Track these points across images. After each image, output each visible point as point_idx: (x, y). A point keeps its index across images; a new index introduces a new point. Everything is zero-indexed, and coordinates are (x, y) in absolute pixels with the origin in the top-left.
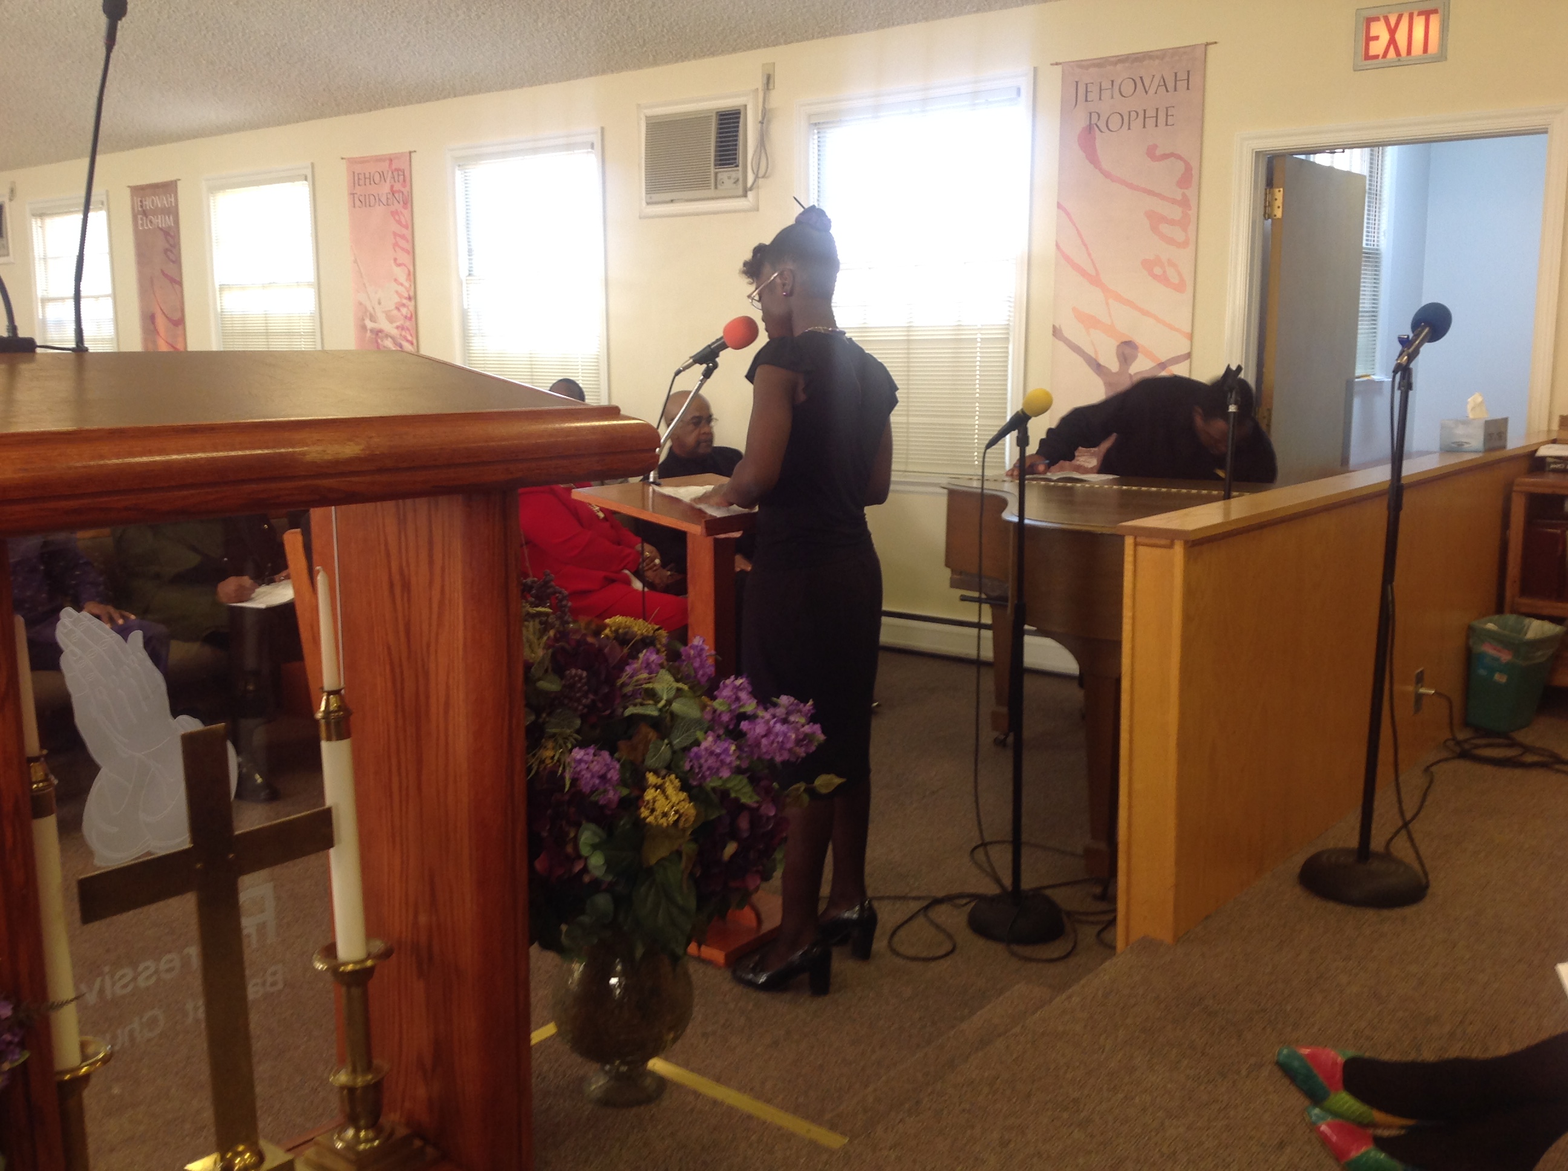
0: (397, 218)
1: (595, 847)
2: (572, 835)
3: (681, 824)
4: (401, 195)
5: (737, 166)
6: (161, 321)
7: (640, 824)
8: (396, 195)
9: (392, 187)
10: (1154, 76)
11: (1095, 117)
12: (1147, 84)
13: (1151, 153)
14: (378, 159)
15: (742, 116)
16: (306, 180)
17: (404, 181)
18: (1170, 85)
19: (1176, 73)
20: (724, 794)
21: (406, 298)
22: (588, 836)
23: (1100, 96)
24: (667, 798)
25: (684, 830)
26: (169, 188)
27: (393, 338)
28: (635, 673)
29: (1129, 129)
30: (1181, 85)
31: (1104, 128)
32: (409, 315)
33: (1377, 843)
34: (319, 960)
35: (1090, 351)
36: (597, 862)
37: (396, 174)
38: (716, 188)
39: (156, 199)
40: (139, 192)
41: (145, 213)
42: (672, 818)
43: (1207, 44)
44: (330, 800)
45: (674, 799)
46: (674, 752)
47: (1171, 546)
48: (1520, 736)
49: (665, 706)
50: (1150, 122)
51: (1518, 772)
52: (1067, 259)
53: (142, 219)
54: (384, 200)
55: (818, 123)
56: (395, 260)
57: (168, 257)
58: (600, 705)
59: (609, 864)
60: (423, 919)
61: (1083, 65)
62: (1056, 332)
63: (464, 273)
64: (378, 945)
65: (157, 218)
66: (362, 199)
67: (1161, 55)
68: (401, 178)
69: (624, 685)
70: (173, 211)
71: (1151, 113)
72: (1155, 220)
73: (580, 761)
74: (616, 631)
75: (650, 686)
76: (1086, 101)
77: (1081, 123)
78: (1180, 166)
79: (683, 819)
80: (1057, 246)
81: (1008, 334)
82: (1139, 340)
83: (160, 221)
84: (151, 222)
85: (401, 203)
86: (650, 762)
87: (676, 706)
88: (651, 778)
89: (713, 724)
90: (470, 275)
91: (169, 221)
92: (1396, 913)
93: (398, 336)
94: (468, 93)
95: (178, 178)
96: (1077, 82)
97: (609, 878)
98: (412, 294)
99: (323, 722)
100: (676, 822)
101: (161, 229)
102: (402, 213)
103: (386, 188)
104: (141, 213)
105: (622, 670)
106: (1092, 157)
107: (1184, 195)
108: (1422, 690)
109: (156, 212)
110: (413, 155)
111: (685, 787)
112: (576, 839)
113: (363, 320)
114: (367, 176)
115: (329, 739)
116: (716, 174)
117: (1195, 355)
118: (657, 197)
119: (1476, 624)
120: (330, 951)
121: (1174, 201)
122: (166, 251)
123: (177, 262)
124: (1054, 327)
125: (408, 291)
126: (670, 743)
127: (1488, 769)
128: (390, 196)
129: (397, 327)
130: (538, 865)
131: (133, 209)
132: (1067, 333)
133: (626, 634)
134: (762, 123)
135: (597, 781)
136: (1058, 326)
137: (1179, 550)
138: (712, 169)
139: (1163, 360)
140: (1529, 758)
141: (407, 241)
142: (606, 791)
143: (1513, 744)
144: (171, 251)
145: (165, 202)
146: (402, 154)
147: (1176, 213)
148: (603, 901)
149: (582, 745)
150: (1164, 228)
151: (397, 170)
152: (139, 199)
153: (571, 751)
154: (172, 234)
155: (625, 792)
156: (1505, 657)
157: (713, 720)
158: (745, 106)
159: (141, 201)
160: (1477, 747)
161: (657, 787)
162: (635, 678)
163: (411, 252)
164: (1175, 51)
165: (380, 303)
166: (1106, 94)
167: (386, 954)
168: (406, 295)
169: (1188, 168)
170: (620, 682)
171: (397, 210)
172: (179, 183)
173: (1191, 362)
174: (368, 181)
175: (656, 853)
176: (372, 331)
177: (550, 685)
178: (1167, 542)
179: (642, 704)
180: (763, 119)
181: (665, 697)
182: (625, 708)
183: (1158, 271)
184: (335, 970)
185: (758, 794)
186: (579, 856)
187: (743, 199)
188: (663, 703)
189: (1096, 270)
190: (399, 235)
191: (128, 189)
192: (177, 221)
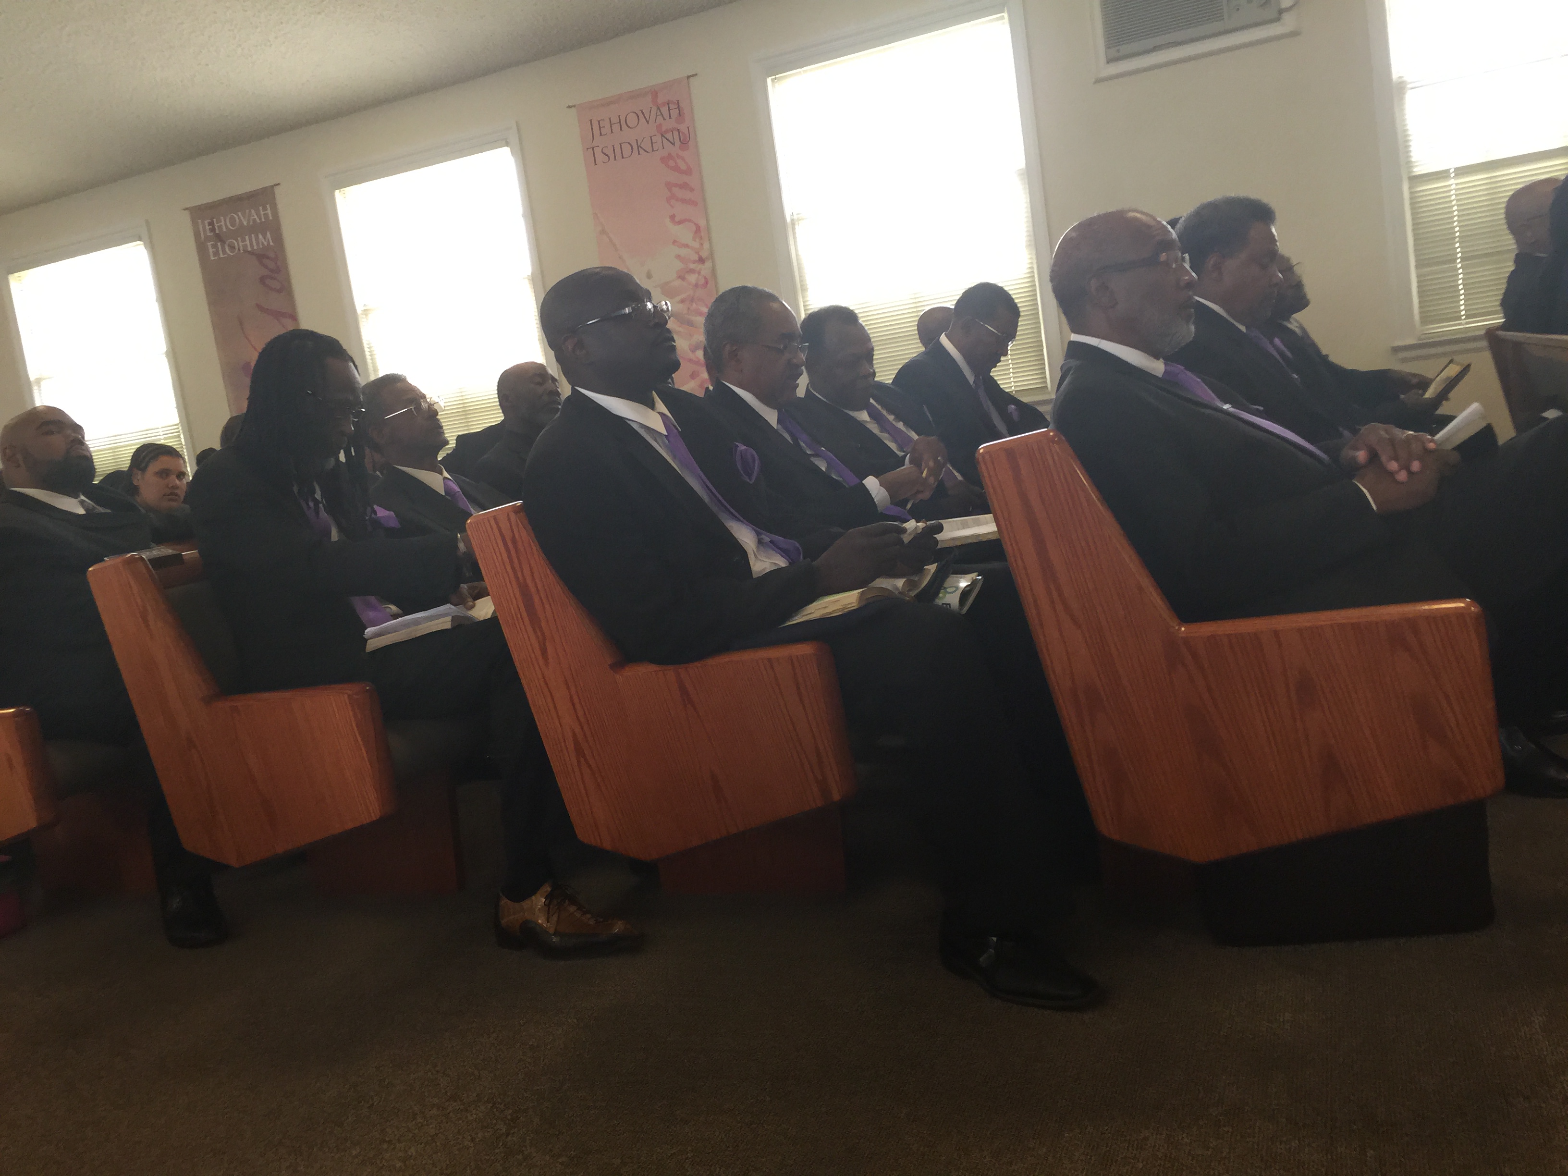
0: (671, 163)
4: (676, 133)
8: (669, 136)
9: (659, 127)
14: (634, 96)
16: (507, 145)
17: (680, 115)
21: (694, 262)
26: (260, 198)
32: (702, 281)
37: (665, 110)
38: (1230, 17)
39: (240, 216)
40: (198, 213)
41: (219, 238)
53: (215, 246)
54: (646, 145)
56: (672, 217)
57: (267, 286)
65: (244, 240)
66: (610, 152)
68: (675, 113)
70: (274, 227)
83: (249, 243)
84: (232, 247)
85: (678, 143)
91: (265, 240)
93: (686, 312)
95: (276, 182)
101: (252, 253)
102: (678, 155)
103: (648, 130)
104: (211, 238)
109: (240, 232)
110: (693, 79)
114: (615, 120)
118: (1125, 49)
122: (262, 280)
123: (286, 289)
125: (697, 253)
128: (658, 139)
129: (682, 301)
131: (197, 235)
141: (692, 190)
144: (275, 278)
145: (254, 217)
146: (674, 82)
151: (667, 103)
152: (206, 222)
154: (272, 255)
159: (211, 224)
163: (699, 202)
165: (649, 276)
168: (696, 258)
171: (670, 154)
172: (277, 190)
174: (616, 127)
187: (1276, 24)
190: (676, 185)
191: (187, 212)
192: (279, 239)
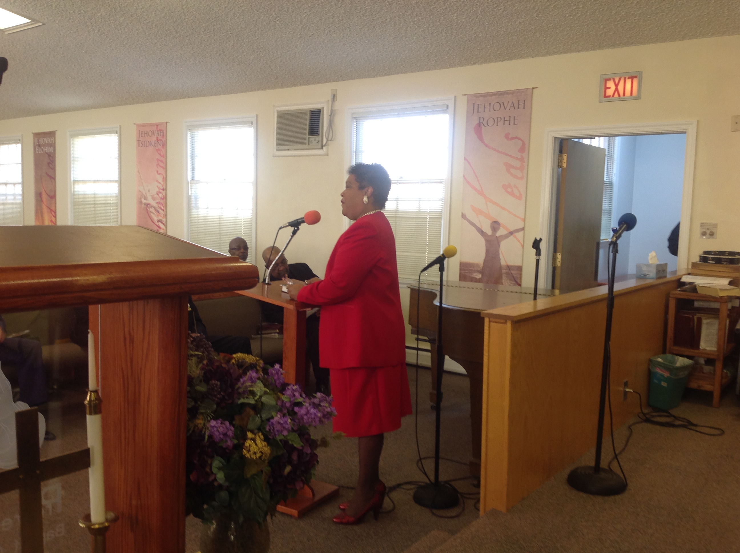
0: (159, 152)
1: (219, 469)
2: (209, 462)
3: (263, 458)
4: (161, 142)
5: (319, 135)
6: (44, 196)
7: (242, 457)
8: (159, 142)
9: (157, 138)
10: (509, 102)
11: (482, 119)
12: (506, 106)
13: (507, 136)
14: (151, 125)
15: (322, 112)
16: (117, 133)
17: (163, 135)
18: (516, 106)
19: (519, 101)
20: (285, 443)
21: (162, 190)
22: (217, 463)
23: (484, 110)
24: (256, 445)
25: (265, 460)
26: (52, 134)
27: (154, 208)
28: (245, 382)
29: (497, 125)
30: (521, 106)
31: (486, 125)
32: (163, 197)
33: (604, 464)
34: (82, 523)
35: (479, 226)
36: (220, 476)
37: (159, 132)
38: (309, 144)
39: (45, 140)
40: (37, 135)
41: (39, 146)
42: (258, 455)
43: (533, 88)
44: (90, 444)
45: (260, 445)
46: (262, 421)
47: (505, 323)
48: (673, 412)
49: (258, 399)
50: (507, 123)
51: (672, 429)
52: (468, 183)
53: (38, 149)
54: (153, 143)
55: (357, 118)
56: (157, 171)
57: (49, 166)
58: (227, 398)
59: (227, 477)
60: (134, 502)
61: (477, 96)
62: (463, 216)
63: (189, 179)
64: (111, 515)
65: (45, 148)
66: (143, 143)
67: (512, 92)
68: (162, 134)
69: (239, 388)
70: (53, 145)
71: (507, 118)
72: (508, 167)
73: (213, 427)
74: (238, 361)
75: (251, 389)
76: (478, 112)
77: (476, 122)
78: (520, 143)
79: (264, 456)
80: (464, 177)
81: (441, 216)
82: (500, 221)
83: (47, 150)
84: (42, 150)
85: (161, 145)
86: (250, 426)
87: (264, 399)
88: (250, 435)
89: (281, 408)
90: (192, 180)
91: (51, 150)
92: (612, 498)
93: (157, 207)
94: (195, 97)
95: (56, 130)
96: (474, 104)
97: (227, 484)
98: (164, 187)
99: (88, 405)
100: (260, 457)
101: (46, 153)
102: (162, 151)
103: (154, 138)
104: (38, 146)
105: (239, 380)
106: (481, 138)
107: (522, 156)
108: (627, 390)
109: (45, 145)
110: (168, 124)
111: (266, 439)
112: (211, 465)
113: (141, 199)
114: (146, 132)
115: (90, 414)
116: (309, 138)
117: (526, 229)
118: (281, 147)
119: (652, 358)
120: (87, 518)
121: (517, 159)
122: (49, 164)
123: (54, 169)
124: (462, 213)
125: (163, 186)
126: (261, 417)
127: (658, 427)
128: (156, 142)
129: (157, 203)
130: (192, 477)
131: (34, 143)
132: (468, 217)
133: (242, 362)
134: (330, 116)
135: (222, 436)
136: (464, 213)
137: (509, 325)
138: (307, 136)
139: (512, 230)
140: (677, 423)
141: (163, 163)
142: (226, 441)
143: (670, 415)
144: (51, 164)
145: (49, 141)
146: (162, 123)
147: (518, 164)
148: (224, 495)
149: (215, 419)
150: (512, 170)
151: (160, 130)
152: (37, 139)
153: (209, 421)
154: (52, 155)
155: (236, 441)
156: (666, 374)
157: (282, 406)
158: (323, 108)
160: (653, 416)
161: (252, 439)
162: (245, 385)
163: (165, 168)
164: (519, 91)
165: (149, 191)
166: (487, 109)
167: (115, 520)
168: (162, 188)
169: (524, 144)
170: (237, 386)
171: (159, 149)
172: (56, 132)
173: (524, 232)
174: (146, 135)
175: (251, 472)
176: (145, 204)
177: (202, 388)
178: (504, 321)
179: (247, 398)
180: (331, 114)
181: (259, 394)
182: (239, 399)
183: (509, 190)
184: (89, 528)
185: (302, 442)
186: (212, 473)
187: (321, 150)
188: (258, 397)
189: (481, 188)
190: (160, 160)
191: (32, 134)
192: (54, 150)
